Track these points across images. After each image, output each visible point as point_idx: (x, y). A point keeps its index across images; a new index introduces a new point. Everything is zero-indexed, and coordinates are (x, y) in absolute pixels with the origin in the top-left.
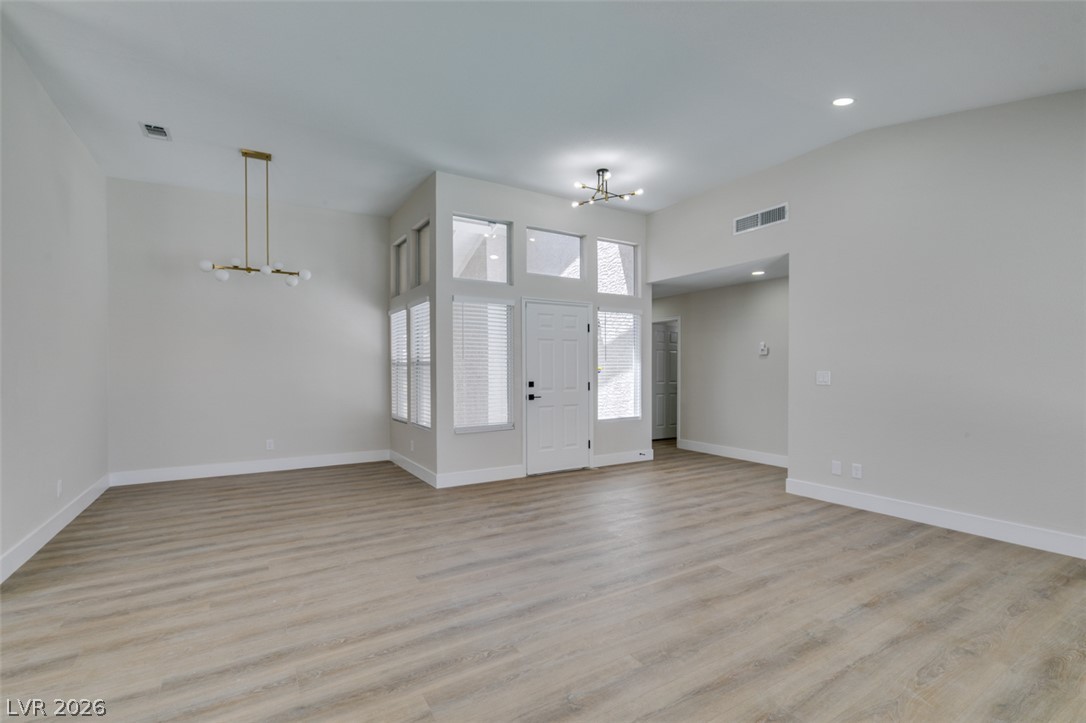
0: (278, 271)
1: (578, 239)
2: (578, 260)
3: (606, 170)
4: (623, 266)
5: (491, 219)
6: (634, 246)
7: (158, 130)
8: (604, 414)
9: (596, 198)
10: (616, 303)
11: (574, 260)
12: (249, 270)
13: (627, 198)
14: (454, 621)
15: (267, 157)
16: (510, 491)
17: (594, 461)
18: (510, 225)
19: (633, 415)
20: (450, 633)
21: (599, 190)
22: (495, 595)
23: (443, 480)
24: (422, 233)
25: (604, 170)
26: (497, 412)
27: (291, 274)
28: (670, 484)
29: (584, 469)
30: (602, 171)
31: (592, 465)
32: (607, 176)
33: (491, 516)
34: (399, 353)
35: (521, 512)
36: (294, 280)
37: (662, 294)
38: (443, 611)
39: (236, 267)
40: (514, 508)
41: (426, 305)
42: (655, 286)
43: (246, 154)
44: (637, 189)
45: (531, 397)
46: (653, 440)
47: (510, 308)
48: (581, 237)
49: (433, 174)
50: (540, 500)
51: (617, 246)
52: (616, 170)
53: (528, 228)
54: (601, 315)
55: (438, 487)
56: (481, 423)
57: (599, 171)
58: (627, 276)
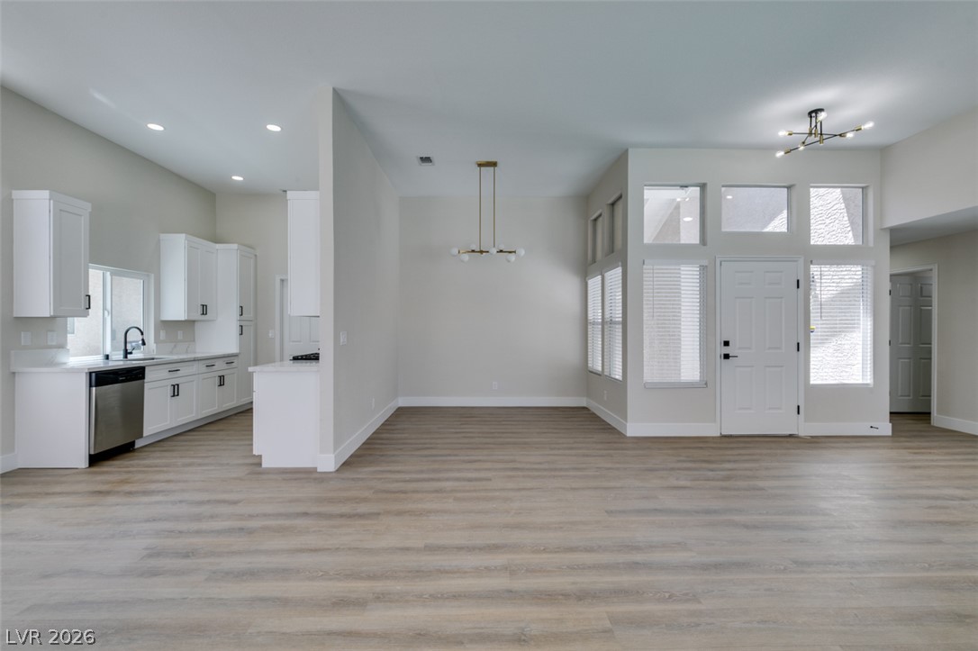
0: (501, 251)
1: (786, 189)
2: (785, 212)
3: (821, 110)
4: (848, 212)
5: (684, 183)
6: (863, 188)
7: (426, 160)
8: (817, 378)
9: (807, 143)
10: (836, 255)
11: (781, 212)
12: (481, 252)
13: (850, 135)
14: (639, 557)
15: (494, 164)
16: (701, 448)
17: (805, 429)
18: (703, 187)
19: (860, 382)
20: (633, 567)
21: (810, 134)
22: (679, 544)
23: (634, 429)
24: (616, 207)
25: (817, 111)
26: (690, 368)
27: (510, 252)
28: (915, 467)
29: (791, 436)
30: (814, 113)
31: (802, 433)
32: (822, 116)
33: (679, 469)
34: (595, 313)
35: (712, 470)
36: (512, 257)
37: (902, 240)
38: (628, 546)
39: (473, 251)
40: (704, 465)
41: (619, 270)
42: (894, 231)
43: (480, 165)
44: (864, 123)
45: (727, 356)
46: (891, 413)
47: (703, 268)
48: (789, 188)
49: (627, 151)
50: (735, 461)
51: (839, 190)
52: (833, 107)
53: (723, 186)
54: (814, 269)
55: (629, 434)
56: (673, 379)
57: (810, 113)
58: (852, 223)
